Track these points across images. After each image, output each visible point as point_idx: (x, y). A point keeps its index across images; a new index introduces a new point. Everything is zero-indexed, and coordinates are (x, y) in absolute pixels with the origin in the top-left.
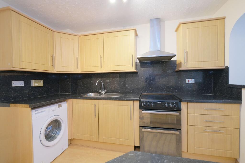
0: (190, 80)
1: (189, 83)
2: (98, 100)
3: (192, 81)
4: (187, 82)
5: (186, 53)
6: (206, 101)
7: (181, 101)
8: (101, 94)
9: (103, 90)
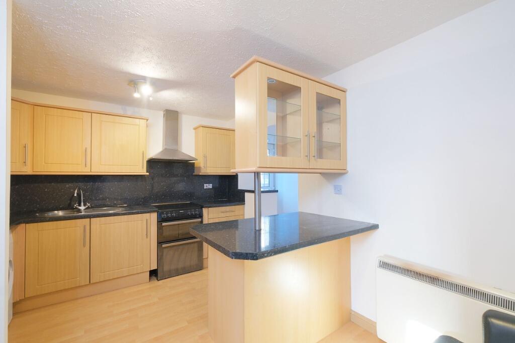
0: (208, 185)
1: (207, 189)
2: (90, 218)
3: (210, 186)
4: (205, 188)
5: (205, 157)
6: (222, 204)
7: (202, 207)
8: (79, 211)
9: (82, 204)
